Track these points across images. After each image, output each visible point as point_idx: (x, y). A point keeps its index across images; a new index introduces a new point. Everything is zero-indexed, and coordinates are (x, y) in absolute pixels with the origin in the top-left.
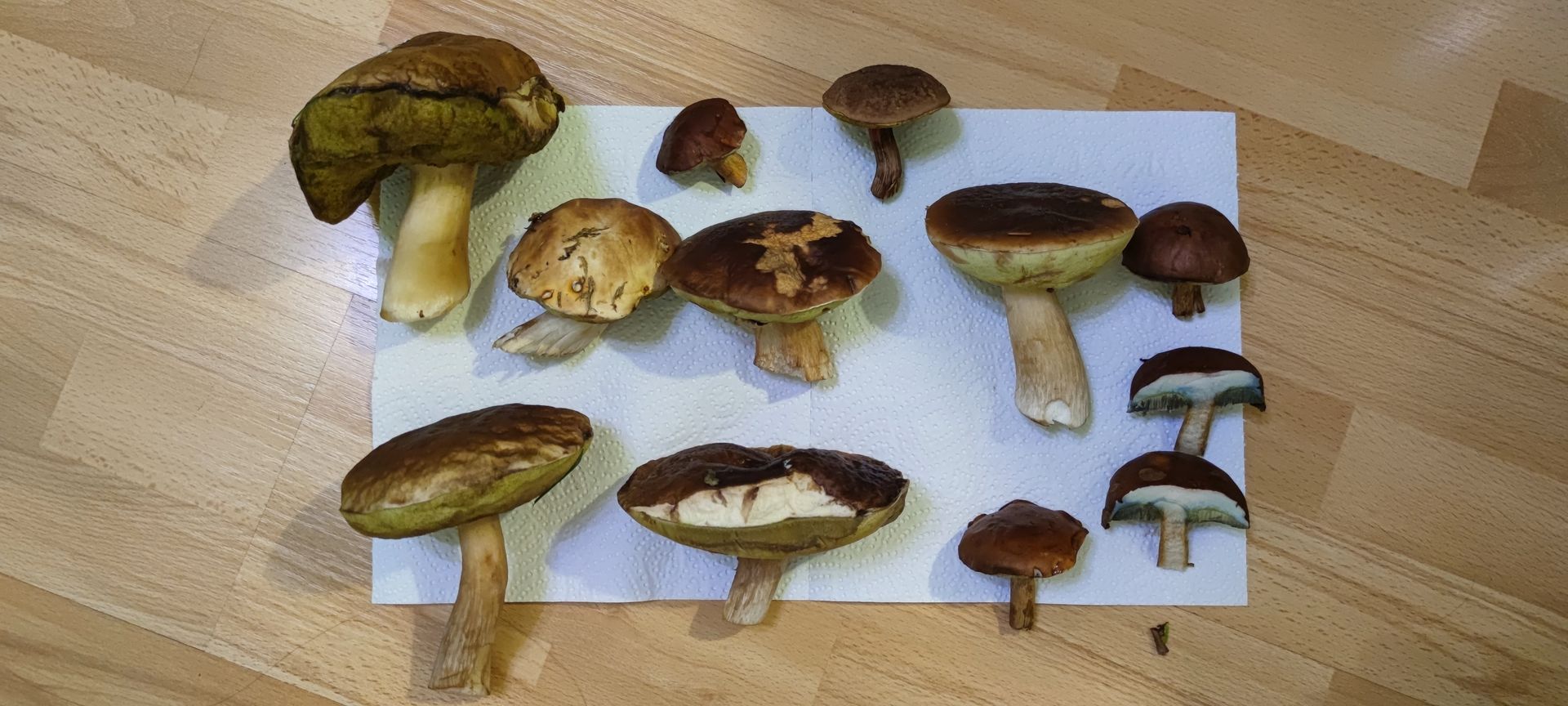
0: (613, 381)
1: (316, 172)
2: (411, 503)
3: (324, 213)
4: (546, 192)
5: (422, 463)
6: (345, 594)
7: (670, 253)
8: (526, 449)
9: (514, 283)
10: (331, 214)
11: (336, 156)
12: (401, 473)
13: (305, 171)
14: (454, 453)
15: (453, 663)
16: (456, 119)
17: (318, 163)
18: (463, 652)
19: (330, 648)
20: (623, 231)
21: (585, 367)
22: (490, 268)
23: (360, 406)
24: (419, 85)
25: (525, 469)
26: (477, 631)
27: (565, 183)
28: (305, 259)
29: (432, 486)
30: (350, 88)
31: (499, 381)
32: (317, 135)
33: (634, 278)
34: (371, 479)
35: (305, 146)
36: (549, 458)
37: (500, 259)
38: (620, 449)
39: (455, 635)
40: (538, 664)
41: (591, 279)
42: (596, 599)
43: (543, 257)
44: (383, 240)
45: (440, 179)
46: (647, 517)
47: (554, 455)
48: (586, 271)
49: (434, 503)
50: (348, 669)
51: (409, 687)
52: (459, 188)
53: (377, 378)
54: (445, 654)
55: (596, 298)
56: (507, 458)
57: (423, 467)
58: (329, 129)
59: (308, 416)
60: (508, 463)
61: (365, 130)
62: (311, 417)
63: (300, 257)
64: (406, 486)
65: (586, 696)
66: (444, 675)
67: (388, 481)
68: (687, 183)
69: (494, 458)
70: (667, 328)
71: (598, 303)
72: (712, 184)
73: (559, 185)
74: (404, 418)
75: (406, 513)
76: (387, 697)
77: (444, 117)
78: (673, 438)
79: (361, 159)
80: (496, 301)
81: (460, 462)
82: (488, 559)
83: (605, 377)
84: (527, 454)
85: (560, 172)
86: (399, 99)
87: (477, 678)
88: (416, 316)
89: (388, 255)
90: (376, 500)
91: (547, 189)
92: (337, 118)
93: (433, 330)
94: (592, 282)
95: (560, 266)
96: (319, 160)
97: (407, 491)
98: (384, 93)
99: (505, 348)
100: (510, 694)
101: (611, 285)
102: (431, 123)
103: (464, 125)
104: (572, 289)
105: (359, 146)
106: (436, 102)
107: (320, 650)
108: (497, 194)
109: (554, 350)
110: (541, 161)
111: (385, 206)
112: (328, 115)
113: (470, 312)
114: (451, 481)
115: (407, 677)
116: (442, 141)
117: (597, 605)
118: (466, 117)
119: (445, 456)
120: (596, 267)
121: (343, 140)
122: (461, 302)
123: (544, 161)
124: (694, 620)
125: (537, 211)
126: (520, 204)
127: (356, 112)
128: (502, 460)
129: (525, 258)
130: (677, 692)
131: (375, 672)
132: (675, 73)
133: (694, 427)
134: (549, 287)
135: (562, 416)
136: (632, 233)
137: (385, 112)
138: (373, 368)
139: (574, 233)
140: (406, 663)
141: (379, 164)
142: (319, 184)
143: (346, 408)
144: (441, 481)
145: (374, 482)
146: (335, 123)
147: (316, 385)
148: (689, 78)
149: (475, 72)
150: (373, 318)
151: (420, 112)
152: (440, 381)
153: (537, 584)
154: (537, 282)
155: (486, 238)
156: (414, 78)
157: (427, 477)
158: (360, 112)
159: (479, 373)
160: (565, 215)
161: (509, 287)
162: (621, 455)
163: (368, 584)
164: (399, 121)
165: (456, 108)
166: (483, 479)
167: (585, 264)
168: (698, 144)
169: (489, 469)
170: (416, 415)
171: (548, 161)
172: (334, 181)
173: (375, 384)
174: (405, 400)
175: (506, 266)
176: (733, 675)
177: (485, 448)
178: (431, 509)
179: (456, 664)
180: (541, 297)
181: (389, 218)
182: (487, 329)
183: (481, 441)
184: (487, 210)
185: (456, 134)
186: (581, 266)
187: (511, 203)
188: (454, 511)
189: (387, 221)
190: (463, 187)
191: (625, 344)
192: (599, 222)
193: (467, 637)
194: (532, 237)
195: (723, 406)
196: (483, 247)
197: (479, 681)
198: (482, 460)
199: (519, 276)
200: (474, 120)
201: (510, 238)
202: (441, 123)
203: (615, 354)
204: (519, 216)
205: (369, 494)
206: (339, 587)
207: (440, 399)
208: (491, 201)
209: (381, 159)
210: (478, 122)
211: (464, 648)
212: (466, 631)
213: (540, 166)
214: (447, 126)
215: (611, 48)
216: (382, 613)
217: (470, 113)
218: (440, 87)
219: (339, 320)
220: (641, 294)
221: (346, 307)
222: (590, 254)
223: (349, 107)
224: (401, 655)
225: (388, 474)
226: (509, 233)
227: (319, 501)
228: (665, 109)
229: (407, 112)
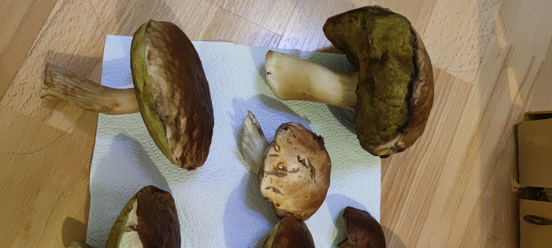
0: (225, 176)
1: (359, 20)
2: (147, 64)
3: (331, 23)
4: (334, 142)
5: (175, 71)
6: (115, 20)
7: (298, 218)
8: (181, 135)
9: (285, 127)
10: (329, 27)
11: (370, 33)
12: (169, 58)
13: (360, 14)
14: (180, 91)
15: (59, 79)
16: (392, 107)
17: (365, 22)
18: (64, 85)
19: (84, 11)
20: (313, 192)
21: (234, 160)
22: (293, 109)
23: (220, 35)
24: (417, 87)
25: (166, 135)
26: (74, 95)
27: (339, 153)
28: (301, 12)
29: (158, 78)
30: (416, 44)
31: (229, 112)
32: (385, 22)
33: (285, 199)
34: (168, 39)
35: (377, 15)
36: (173, 149)
37: (297, 116)
38: (184, 180)
39: (74, 81)
40: (60, 126)
41: (286, 175)
42: (94, 162)
43: (300, 146)
44: (311, 53)
45: (347, 90)
46: (129, 210)
47: (175, 152)
48: (291, 172)
49: (146, 78)
50: (70, 19)
51: (55, 52)
52: (342, 99)
53: (235, 45)
54: (64, 75)
55: (274, 177)
56: (174, 124)
57: (171, 72)
58: (389, 29)
59: (217, 8)
60: (171, 124)
61: (387, 51)
62: (216, 9)
63: (303, 9)
64: (159, 61)
65: (37, 153)
66: (53, 73)
67: (165, 50)
68: (337, 222)
69: (174, 116)
70: (254, 209)
71: (271, 179)
72: (336, 238)
73: (338, 150)
74: (212, 59)
75: (141, 59)
76: (51, 39)
77: (394, 100)
78: (188, 211)
79: (366, 47)
80: (274, 112)
81: (173, 95)
82: (117, 105)
83: (228, 171)
84: (176, 137)
85: (344, 151)
86: (408, 74)
87: (50, 91)
88: (269, 70)
89: (302, 56)
90: (152, 42)
91: (335, 144)
92: (396, 35)
93: (260, 77)
94: (284, 175)
95: (294, 156)
96: (367, 22)
97: (156, 61)
98: (412, 65)
99: (248, 119)
100: (43, 109)
101: (282, 187)
102: (390, 92)
103: (388, 111)
104: (280, 163)
105: (375, 47)
106: (404, 96)
107: (83, 5)
108: (333, 116)
109: (245, 146)
110: (351, 141)
111: (328, 56)
112: (399, 30)
113: (269, 98)
114: (160, 89)
115: (61, 51)
116: (378, 97)
117: (91, 162)
118: (393, 114)
119: (178, 85)
120: (293, 178)
121: (381, 37)
122: (275, 95)
123: (351, 142)
124: (76, 220)
125: (325, 140)
126: (327, 128)
127: (400, 47)
128: (173, 121)
129: (299, 135)
130: (33, 208)
131: (67, 33)
132: (398, 218)
133: (194, 224)
134: (282, 149)
135: (203, 153)
136: (311, 197)
137: (399, 64)
138: (241, 44)
139: (313, 164)
140: (70, 51)
141: (360, 57)
142: (351, 21)
143: (219, 28)
144: (161, 83)
145: (166, 41)
146: (394, 34)
147: (233, 14)
148: (395, 226)
149: (420, 120)
150: (268, 45)
151: (398, 86)
152: (231, 80)
153: (108, 128)
154: (285, 143)
155: (309, 108)
156: (421, 84)
157: (164, 75)
158: (400, 49)
159: (234, 101)
160: (323, 157)
161: (283, 124)
162: (180, 180)
163: (118, 33)
164: (392, 73)
165: (399, 108)
166: (161, 109)
167: (295, 171)
168: (363, 239)
169: (167, 113)
170: (213, 65)
171: (351, 144)
172: (352, 30)
173: (232, 44)
174: (222, 60)
175: (295, 121)
176: (39, 243)
177: (182, 111)
178: (143, 75)
179: (57, 80)
180: (276, 144)
181: (322, 57)
182: (259, 106)
183: (188, 107)
184: (325, 110)
185: (382, 106)
186: (294, 169)
187: (328, 123)
188: (141, 90)
189: (320, 56)
190: (342, 102)
191: (246, 183)
192: (319, 177)
193: (72, 89)
194: (311, 138)
195: (205, 242)
196: (304, 107)
197: (48, 93)
198: (174, 109)
199: (289, 131)
200: (390, 118)
201: (309, 122)
202: (390, 98)
203: (241, 178)
204: (321, 127)
205: (158, 37)
206: (119, 18)
207: (221, 78)
208: (330, 113)
209: (365, 59)
210: (389, 120)
211: (66, 87)
212: (75, 89)
213: (348, 140)
214: (387, 101)
215: (412, 182)
216: (101, 39)
217: (396, 116)
218: (414, 100)
219: (268, 28)
220: (275, 202)
221: (275, 32)
222: (301, 174)
223: (404, 43)
224: (75, 49)
225: (170, 50)
226: (312, 122)
227: (169, 10)
228: (379, 211)
229: (399, 78)
